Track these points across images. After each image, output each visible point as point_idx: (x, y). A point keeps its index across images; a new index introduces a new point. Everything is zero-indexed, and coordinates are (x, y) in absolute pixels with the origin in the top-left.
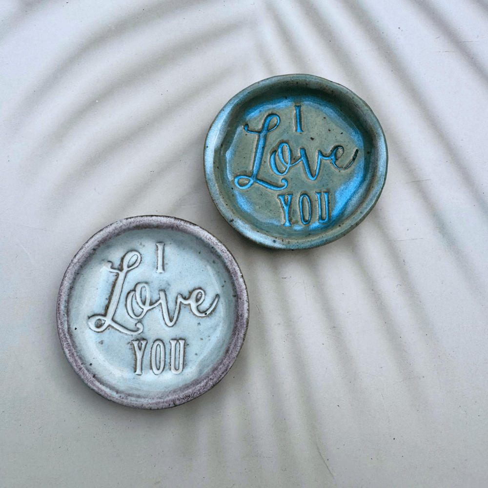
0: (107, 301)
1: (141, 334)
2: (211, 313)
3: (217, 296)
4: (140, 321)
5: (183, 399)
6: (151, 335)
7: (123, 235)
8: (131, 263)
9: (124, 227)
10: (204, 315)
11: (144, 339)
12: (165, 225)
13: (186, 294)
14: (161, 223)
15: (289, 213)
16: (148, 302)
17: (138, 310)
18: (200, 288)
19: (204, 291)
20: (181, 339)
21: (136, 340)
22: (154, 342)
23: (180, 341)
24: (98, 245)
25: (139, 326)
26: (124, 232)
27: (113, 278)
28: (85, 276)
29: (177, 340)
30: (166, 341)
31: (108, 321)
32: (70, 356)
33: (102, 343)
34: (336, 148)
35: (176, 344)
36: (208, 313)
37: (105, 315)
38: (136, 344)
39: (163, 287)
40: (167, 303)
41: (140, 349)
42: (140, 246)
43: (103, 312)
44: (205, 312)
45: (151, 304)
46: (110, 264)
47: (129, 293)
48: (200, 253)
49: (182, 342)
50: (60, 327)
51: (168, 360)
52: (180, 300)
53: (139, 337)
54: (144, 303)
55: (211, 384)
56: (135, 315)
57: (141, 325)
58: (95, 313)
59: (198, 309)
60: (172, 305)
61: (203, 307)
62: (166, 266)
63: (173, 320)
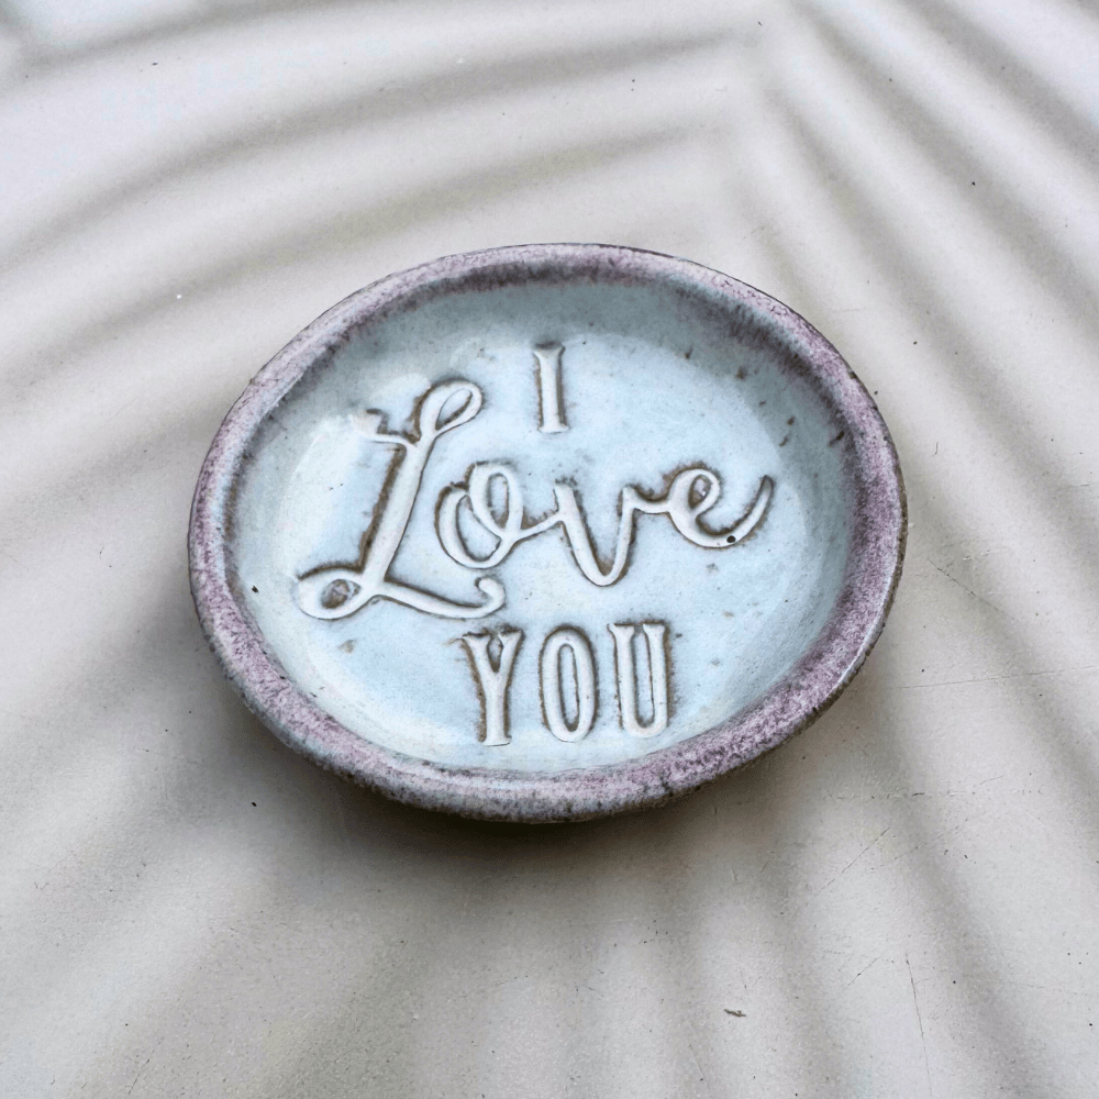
0: (368, 522)
1: (500, 613)
2: (751, 534)
3: (768, 483)
5: (699, 762)
6: (535, 613)
7: (428, 308)
8: (448, 412)
9: (432, 278)
10: (723, 542)
11: (509, 629)
12: (571, 264)
13: (654, 483)
14: (556, 257)
16: (515, 518)
17: (480, 540)
18: (701, 465)
19: (717, 475)
20: (652, 622)
21: (480, 636)
22: (548, 638)
23: (646, 628)
24: (346, 336)
25: (489, 587)
26: (431, 299)
27: (384, 458)
28: (291, 439)
29: (635, 625)
30: (595, 628)
31: (370, 582)
32: (237, 651)
33: (349, 646)
35: (633, 637)
36: (738, 534)
37: (358, 568)
38: (478, 647)
39: (567, 471)
40: (584, 520)
41: (495, 667)
42: (480, 362)
43: (352, 554)
44: (726, 532)
45: (527, 522)
46: (376, 421)
47: (446, 492)
48: (688, 356)
49: (655, 634)
50: (201, 565)
51: (607, 687)
52: (632, 502)
53: (490, 623)
54: (502, 521)
55: (804, 703)
56: (472, 557)
57: (495, 584)
58: (324, 559)
59: (702, 525)
60: (603, 523)
61: (717, 519)
62: (571, 414)
63: (611, 566)
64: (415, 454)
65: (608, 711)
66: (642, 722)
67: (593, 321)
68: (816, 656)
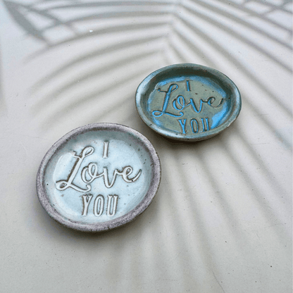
0: (70, 173)
1: (90, 192)
2: (136, 180)
3: (140, 170)
4: (89, 184)
5: (115, 224)
6: (95, 193)
7: (85, 134)
8: (88, 152)
9: (86, 128)
10: (131, 181)
11: (91, 195)
12: (111, 128)
13: (121, 169)
15: (185, 128)
16: (95, 174)
17: (88, 178)
18: (130, 166)
19: (132, 168)
20: (115, 195)
21: (85, 195)
22: (97, 197)
24: (70, 138)
25: (88, 186)
26: (86, 132)
27: (75, 160)
29: (112, 196)
30: (105, 196)
31: (69, 184)
32: (41, 197)
33: (63, 196)
34: (211, 98)
35: (112, 198)
36: (134, 180)
37: (67, 181)
38: (85, 197)
39: (106, 165)
40: (108, 175)
41: (87, 201)
42: (94, 143)
43: (66, 179)
44: (132, 179)
45: (97, 175)
46: (75, 153)
47: (84, 168)
48: (130, 145)
49: (116, 197)
50: (38, 180)
51: (105, 207)
52: (116, 172)
53: (87, 193)
54: (93, 174)
56: (87, 181)
57: (90, 186)
58: (62, 179)
59: (127, 178)
60: (110, 176)
61: (130, 177)
62: (109, 154)
63: (110, 184)
64: (81, 160)
65: (105, 212)
66: (111, 214)
67: (115, 138)
68: (139, 206)
